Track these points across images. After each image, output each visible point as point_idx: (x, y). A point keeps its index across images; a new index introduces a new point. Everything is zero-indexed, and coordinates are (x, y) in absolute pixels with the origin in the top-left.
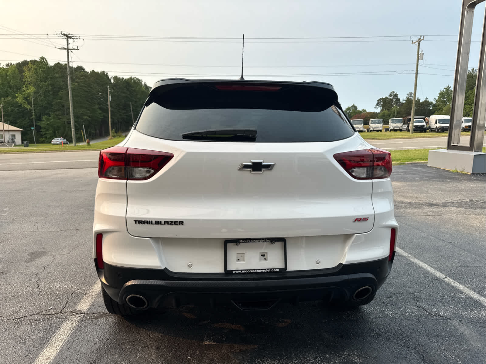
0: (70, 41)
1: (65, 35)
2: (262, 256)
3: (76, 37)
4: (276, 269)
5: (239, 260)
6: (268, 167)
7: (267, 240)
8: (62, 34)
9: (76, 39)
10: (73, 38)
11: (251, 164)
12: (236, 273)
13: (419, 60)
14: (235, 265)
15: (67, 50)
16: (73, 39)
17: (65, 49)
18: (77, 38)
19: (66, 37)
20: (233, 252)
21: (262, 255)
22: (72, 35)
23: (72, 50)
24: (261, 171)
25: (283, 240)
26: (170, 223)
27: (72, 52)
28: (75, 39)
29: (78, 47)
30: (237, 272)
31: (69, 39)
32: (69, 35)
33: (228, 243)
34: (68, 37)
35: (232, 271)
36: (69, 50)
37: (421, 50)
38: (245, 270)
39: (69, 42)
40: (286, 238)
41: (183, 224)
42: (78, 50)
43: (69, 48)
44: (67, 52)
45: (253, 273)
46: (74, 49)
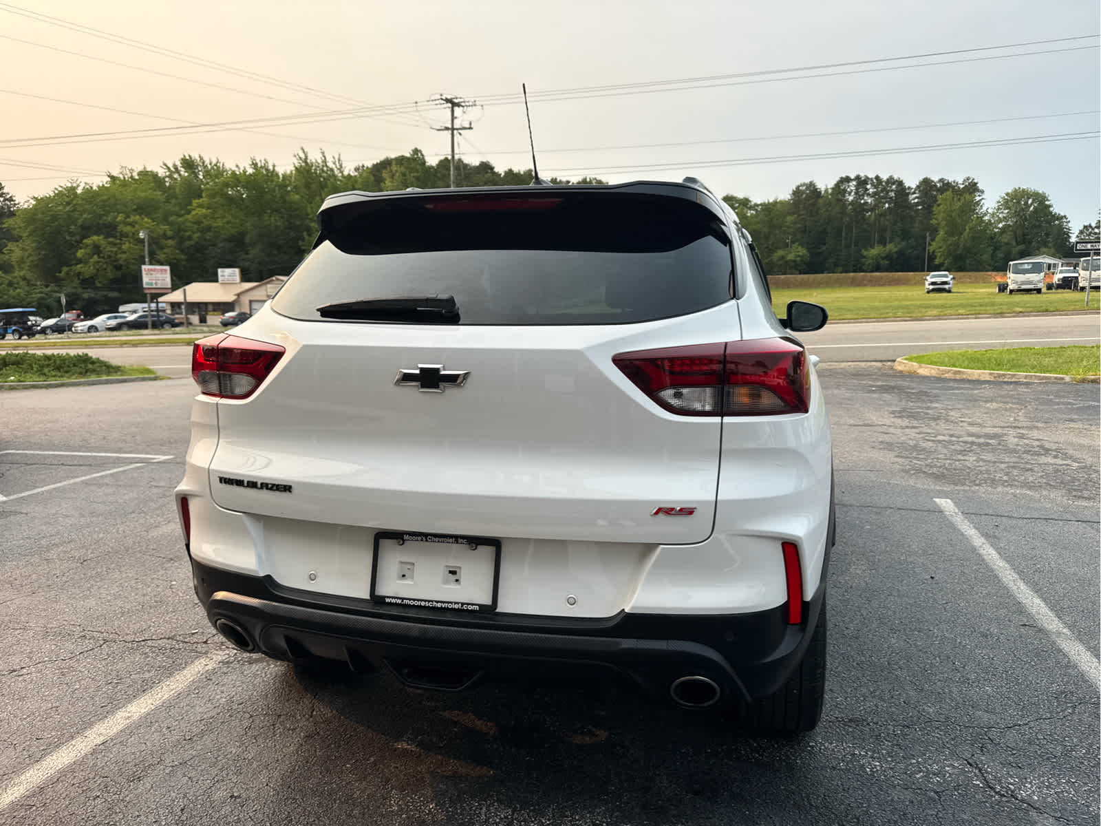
0: (458, 111)
1: (448, 101)
2: (450, 575)
3: (468, 102)
4: (473, 605)
5: (404, 576)
6: (452, 379)
7: (460, 540)
8: (442, 99)
9: (469, 106)
10: (463, 104)
11: (417, 372)
12: (390, 604)
14: (393, 587)
15: (450, 132)
16: (462, 106)
17: (447, 129)
18: (471, 104)
19: (450, 105)
20: (392, 559)
21: (450, 572)
22: (460, 100)
23: (460, 131)
24: (437, 387)
25: (495, 543)
26: (270, 486)
27: (460, 134)
28: (467, 106)
29: (470, 124)
30: (394, 601)
31: (456, 109)
32: (456, 101)
33: (383, 538)
34: (453, 104)
35: (384, 597)
36: (455, 132)
38: (410, 599)
39: (455, 115)
40: (501, 540)
41: (290, 491)
42: (472, 128)
43: (455, 127)
44: (450, 136)
45: (425, 607)
46: (465, 128)
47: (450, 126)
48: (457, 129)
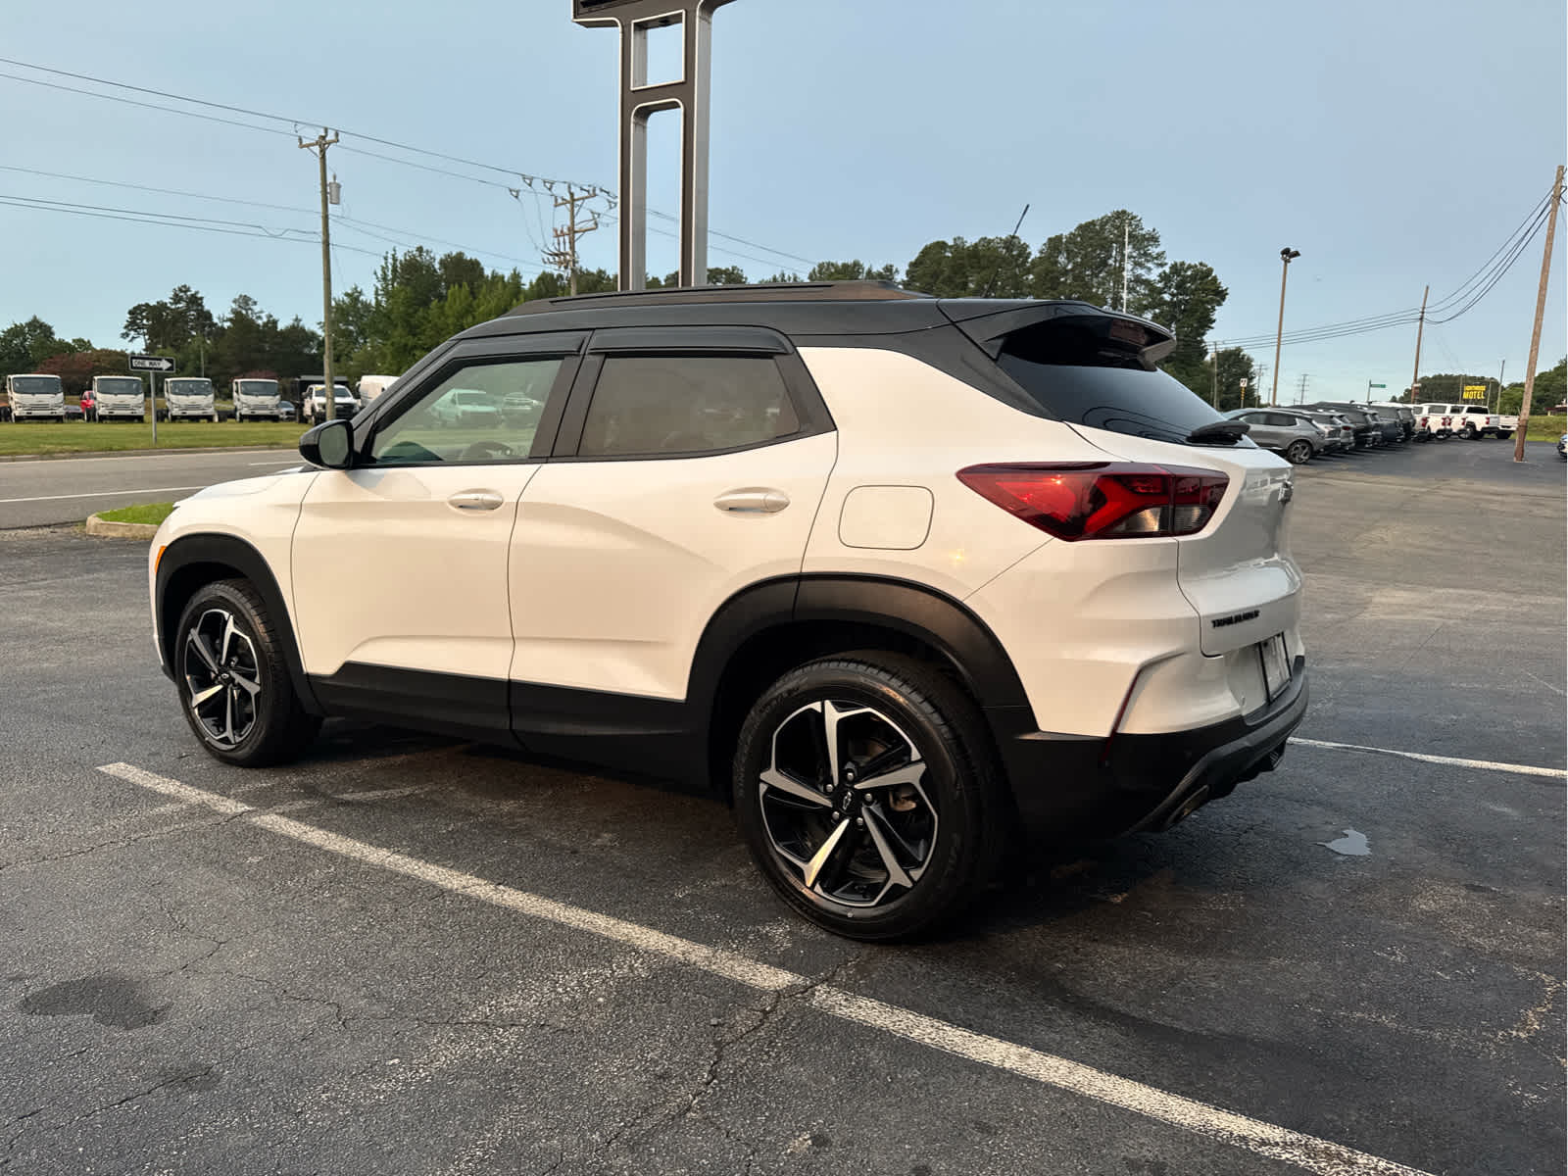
13: (330, 205)
35: (1272, 696)
37: (332, 174)
41: (1258, 616)
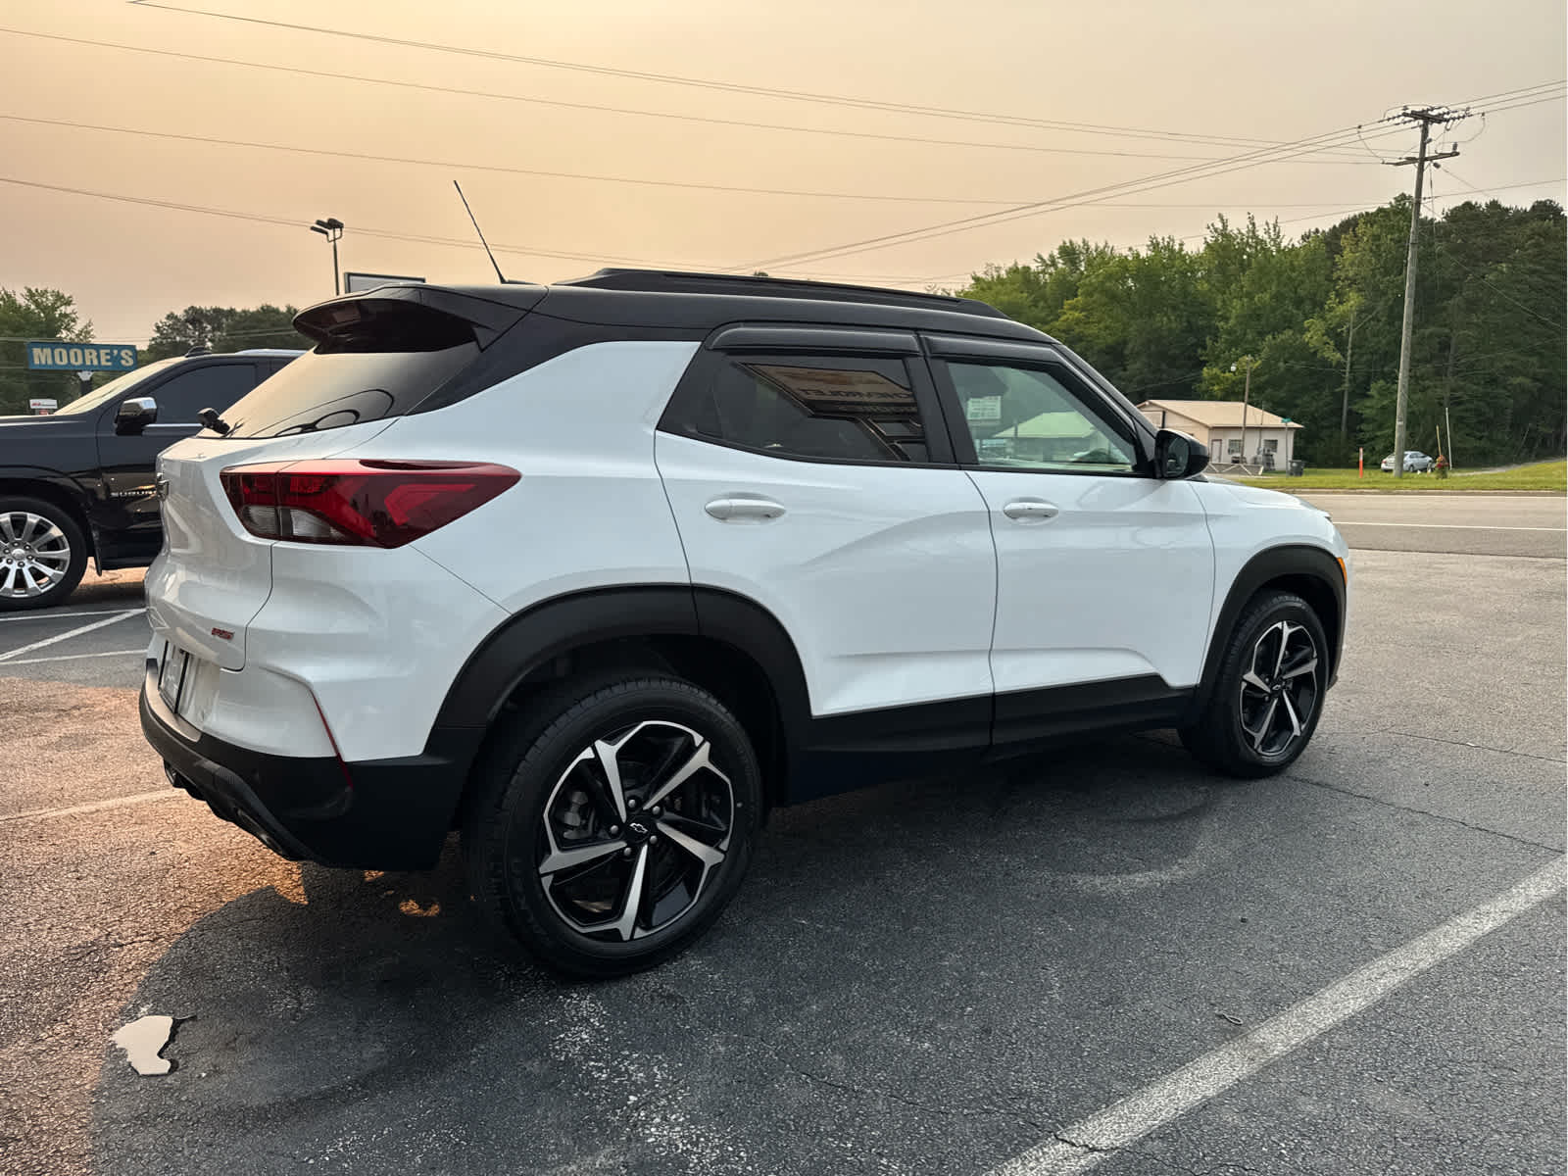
0: (1435, 129)
1: (1415, 115)
3: (1456, 112)
8: (1405, 115)
9: (1459, 118)
10: (1446, 116)
15: (1417, 164)
16: (1441, 121)
17: (1411, 160)
18: (1462, 114)
19: (1422, 121)
22: (1441, 111)
23: (1438, 161)
27: (1437, 166)
28: (1454, 119)
29: (1455, 146)
31: (1432, 126)
34: (1426, 118)
36: (1427, 163)
39: (1430, 136)
42: (1457, 154)
43: (1427, 155)
44: (1416, 171)
46: (1443, 156)
47: (1417, 156)
48: (1431, 159)
